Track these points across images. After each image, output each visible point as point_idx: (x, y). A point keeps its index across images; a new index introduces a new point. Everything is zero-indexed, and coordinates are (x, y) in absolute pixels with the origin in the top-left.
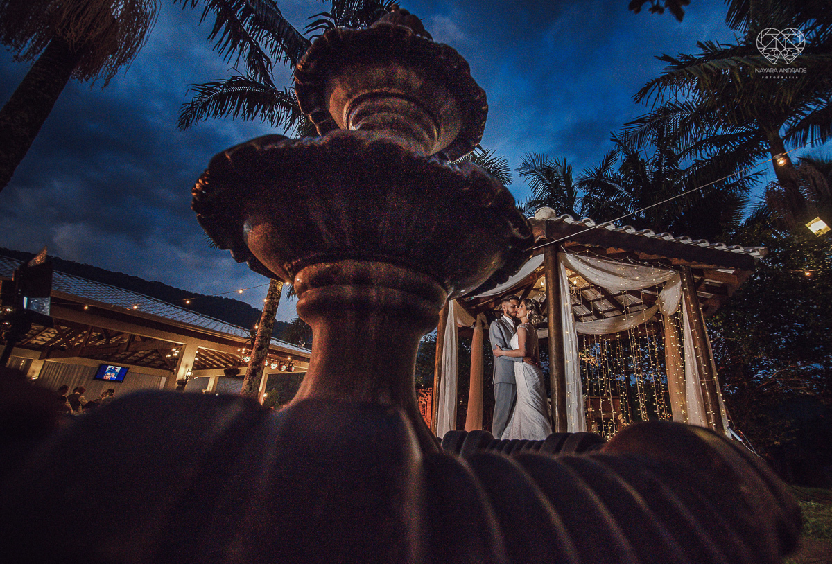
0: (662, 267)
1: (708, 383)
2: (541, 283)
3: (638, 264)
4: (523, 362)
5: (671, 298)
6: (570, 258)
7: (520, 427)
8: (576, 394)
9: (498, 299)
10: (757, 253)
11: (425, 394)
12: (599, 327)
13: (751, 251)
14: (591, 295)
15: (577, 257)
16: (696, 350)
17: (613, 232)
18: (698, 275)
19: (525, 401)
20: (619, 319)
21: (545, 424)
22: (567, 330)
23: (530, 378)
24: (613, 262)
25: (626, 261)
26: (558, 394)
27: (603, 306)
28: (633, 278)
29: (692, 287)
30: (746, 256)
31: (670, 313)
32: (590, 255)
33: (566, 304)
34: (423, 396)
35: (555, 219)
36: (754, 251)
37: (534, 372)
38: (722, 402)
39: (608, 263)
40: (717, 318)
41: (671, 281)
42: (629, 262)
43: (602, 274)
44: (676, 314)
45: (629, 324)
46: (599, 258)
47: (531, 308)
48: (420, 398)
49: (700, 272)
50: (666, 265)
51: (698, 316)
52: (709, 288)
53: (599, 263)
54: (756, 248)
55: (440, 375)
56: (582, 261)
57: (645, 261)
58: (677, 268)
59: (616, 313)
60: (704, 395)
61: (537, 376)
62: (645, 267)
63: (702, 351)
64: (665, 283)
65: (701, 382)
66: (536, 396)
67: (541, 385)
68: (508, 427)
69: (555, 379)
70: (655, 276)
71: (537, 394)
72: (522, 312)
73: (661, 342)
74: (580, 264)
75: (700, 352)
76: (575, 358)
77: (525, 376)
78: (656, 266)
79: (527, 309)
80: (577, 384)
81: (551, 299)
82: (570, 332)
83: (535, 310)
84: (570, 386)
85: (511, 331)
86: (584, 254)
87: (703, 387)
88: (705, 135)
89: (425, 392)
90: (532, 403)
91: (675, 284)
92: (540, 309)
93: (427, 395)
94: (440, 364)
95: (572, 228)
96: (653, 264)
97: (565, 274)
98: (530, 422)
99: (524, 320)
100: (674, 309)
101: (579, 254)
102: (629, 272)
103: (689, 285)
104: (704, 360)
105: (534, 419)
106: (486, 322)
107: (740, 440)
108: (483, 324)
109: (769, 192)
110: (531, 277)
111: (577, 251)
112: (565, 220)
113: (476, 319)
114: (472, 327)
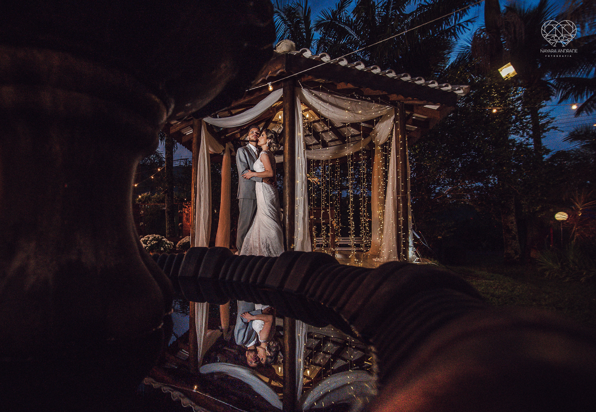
0: (382, 103)
1: (402, 197)
2: (280, 116)
3: (362, 99)
4: (262, 182)
5: (384, 130)
6: (305, 93)
7: (259, 231)
8: (302, 206)
9: (244, 129)
10: (461, 91)
11: (187, 206)
12: (324, 154)
13: (457, 89)
14: (319, 127)
15: (311, 92)
16: (397, 172)
17: (345, 67)
18: (408, 111)
19: (264, 213)
20: (341, 148)
21: (279, 230)
22: (298, 156)
23: (268, 195)
24: (342, 97)
25: (353, 97)
26: (289, 207)
27: (329, 137)
28: (356, 112)
29: (402, 122)
30: (452, 94)
31: (381, 143)
32: (322, 90)
33: (300, 134)
34: (186, 208)
35: (295, 53)
36: (459, 89)
37: (271, 190)
38: (410, 211)
39: (337, 98)
40: (416, 147)
41: (386, 115)
42: (354, 98)
43: (331, 108)
44: (385, 144)
45: (348, 151)
46: (330, 93)
47: (271, 138)
48: (184, 209)
49: (411, 108)
50: (384, 101)
51: (403, 145)
52: (415, 122)
53: (330, 98)
54: (461, 86)
55: (196, 193)
56: (316, 95)
57: (368, 96)
58: (393, 104)
59: (338, 143)
60: (398, 205)
61: (273, 193)
62: (367, 103)
63: (402, 173)
64: (381, 116)
65: (397, 197)
66: (272, 209)
67: (276, 200)
68: (249, 232)
69: (287, 195)
70: (375, 110)
71: (273, 207)
72: (263, 141)
73: (370, 164)
74: (313, 98)
75: (400, 174)
76: (304, 179)
77: (263, 194)
78: (377, 102)
79: (267, 138)
80: (304, 199)
81: (287, 130)
82: (301, 157)
83: (274, 139)
84: (298, 201)
85: (254, 156)
86: (318, 89)
87: (398, 201)
89: (187, 205)
90: (269, 214)
91: (389, 118)
92: (278, 138)
93: (189, 207)
94: (196, 184)
95: (310, 62)
96: (374, 99)
97: (301, 108)
98: (266, 228)
99: (265, 147)
100: (385, 139)
101: (313, 89)
102: (354, 107)
103: (401, 119)
104: (402, 180)
105: (270, 226)
106: (233, 150)
107: (419, 237)
108: (231, 151)
109: (476, 38)
110: (271, 111)
111: (312, 86)
112: (303, 54)
113: (225, 147)
114: (222, 154)
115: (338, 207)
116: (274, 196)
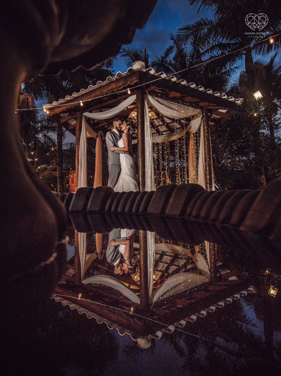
0: (195, 107)
1: (208, 164)
3: (184, 105)
4: (125, 153)
5: (196, 124)
6: (150, 98)
7: (123, 186)
8: (150, 169)
10: (239, 102)
11: (72, 173)
12: (160, 139)
13: (237, 100)
14: (157, 123)
15: (154, 98)
16: (205, 149)
17: (175, 82)
18: (210, 113)
19: (126, 173)
20: (169, 136)
21: (135, 184)
22: (147, 137)
23: (129, 161)
24: (172, 102)
25: (178, 102)
26: (142, 170)
27: (163, 129)
28: (181, 112)
29: (207, 119)
30: (233, 103)
31: (194, 132)
32: (161, 97)
33: (147, 124)
34: (71, 174)
35: (144, 70)
36: (238, 101)
37: (130, 159)
38: (213, 172)
39: (169, 102)
40: (213, 135)
41: (198, 114)
42: (179, 103)
43: (166, 109)
44: (196, 133)
45: (175, 137)
46: (165, 99)
47: (129, 125)
48: (70, 175)
49: (211, 111)
50: (195, 105)
51: (208, 133)
52: (213, 120)
53: (165, 102)
54: (239, 99)
55: (78, 162)
56: (156, 100)
57: (187, 103)
58: (201, 108)
59: (168, 132)
60: (206, 169)
61: (132, 161)
62: (186, 106)
63: (207, 149)
64: (193, 116)
65: (205, 164)
66: (131, 171)
67: (134, 165)
68: (116, 186)
69: (140, 162)
70: (190, 111)
72: (124, 127)
73: (187, 145)
74: (155, 102)
75: (207, 150)
76: (150, 152)
78: (192, 106)
79: (127, 125)
80: (151, 164)
81: (140, 120)
82: (149, 138)
83: (131, 126)
84: (147, 166)
86: (157, 96)
87: (206, 166)
88: (217, 42)
89: (72, 172)
90: (129, 174)
91: (199, 116)
93: (73, 173)
94: (78, 156)
95: (153, 77)
96: (191, 104)
97: (147, 109)
98: (128, 183)
99: (125, 131)
100: (196, 129)
101: (155, 96)
102: (179, 109)
103: (206, 117)
104: (208, 154)
105: (130, 182)
106: (103, 135)
107: (218, 188)
108: (102, 137)
109: (241, 76)
110: (127, 111)
111: (154, 94)
112: (150, 72)
113: (98, 134)
114: (96, 138)
115: (169, 172)
116: (132, 163)
